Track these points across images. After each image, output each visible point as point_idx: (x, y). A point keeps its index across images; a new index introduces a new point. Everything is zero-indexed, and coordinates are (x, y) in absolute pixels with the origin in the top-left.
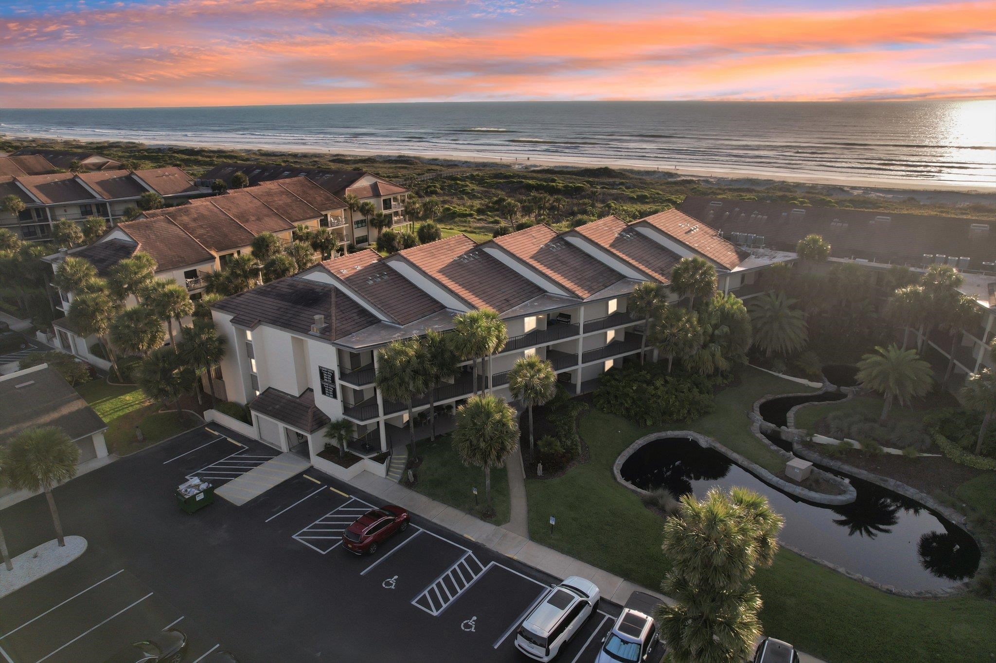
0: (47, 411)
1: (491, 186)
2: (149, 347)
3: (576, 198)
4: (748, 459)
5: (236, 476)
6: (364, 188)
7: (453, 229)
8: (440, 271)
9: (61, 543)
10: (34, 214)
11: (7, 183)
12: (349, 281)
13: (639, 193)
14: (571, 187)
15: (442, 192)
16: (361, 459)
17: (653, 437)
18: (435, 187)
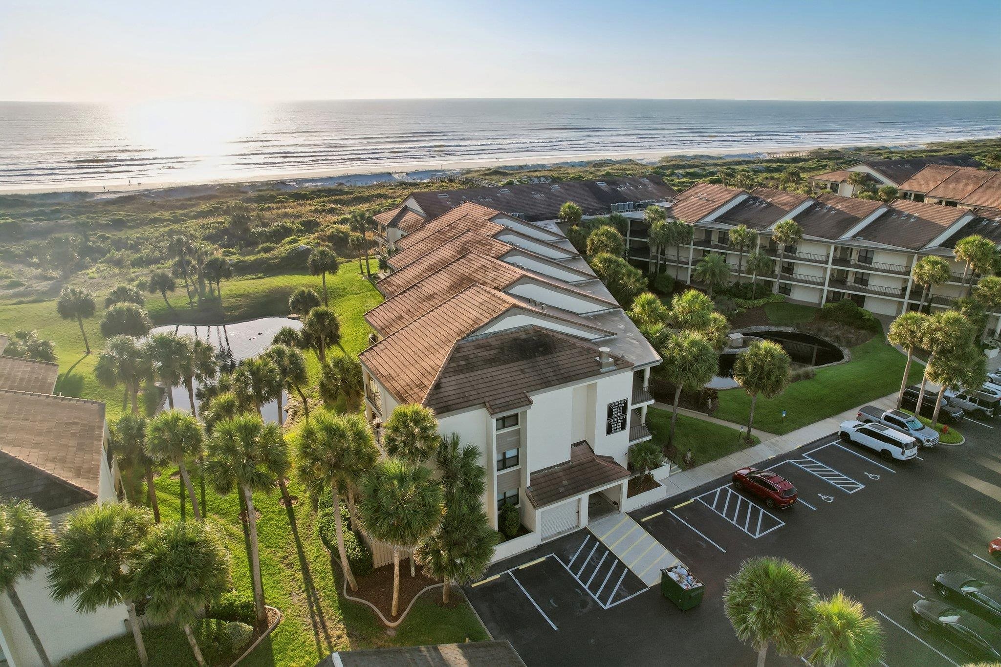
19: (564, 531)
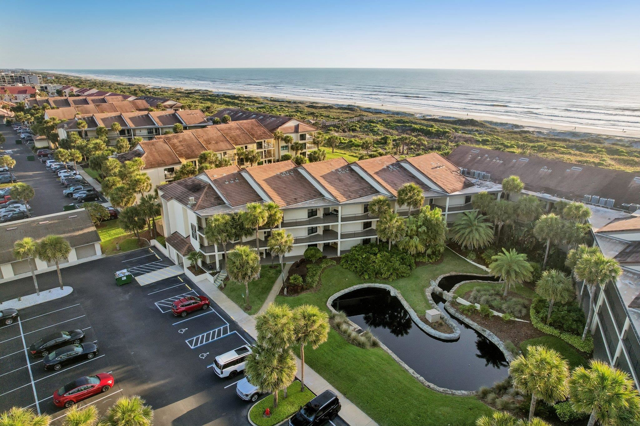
0: (78, 230)
1: (392, 128)
2: (125, 205)
3: (442, 138)
4: (410, 305)
5: (148, 272)
6: (290, 128)
7: (346, 154)
8: (265, 180)
9: (62, 289)
10: (126, 132)
11: (118, 116)
12: (215, 181)
13: (485, 138)
14: (441, 131)
15: (359, 130)
16: (205, 272)
17: (366, 285)
18: (356, 126)
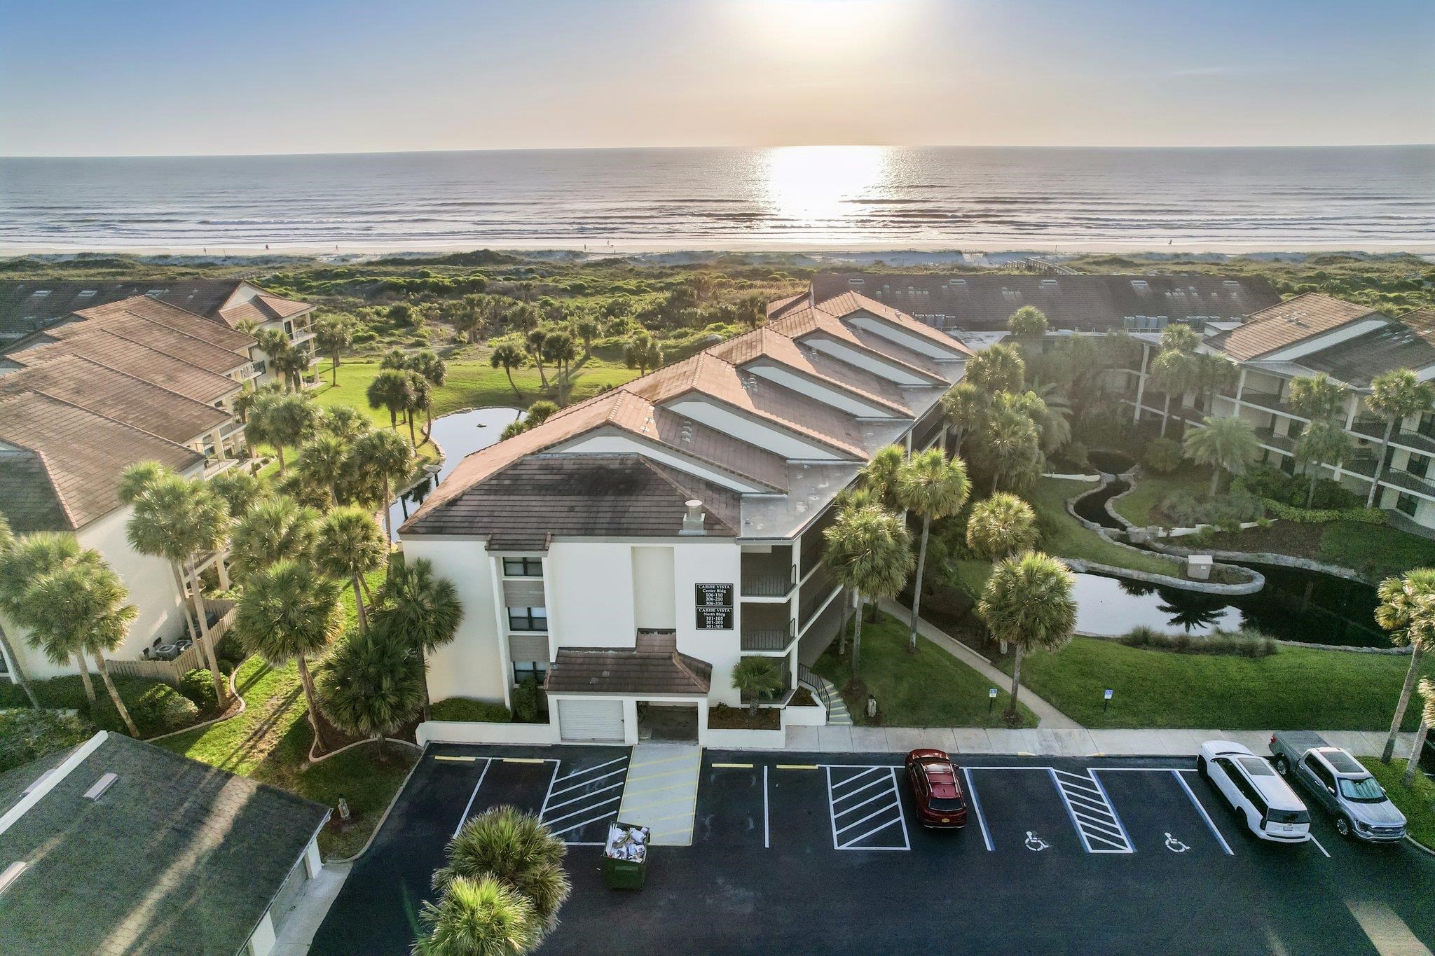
5: (614, 807)
16: (778, 710)
19: (601, 741)
